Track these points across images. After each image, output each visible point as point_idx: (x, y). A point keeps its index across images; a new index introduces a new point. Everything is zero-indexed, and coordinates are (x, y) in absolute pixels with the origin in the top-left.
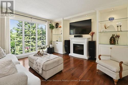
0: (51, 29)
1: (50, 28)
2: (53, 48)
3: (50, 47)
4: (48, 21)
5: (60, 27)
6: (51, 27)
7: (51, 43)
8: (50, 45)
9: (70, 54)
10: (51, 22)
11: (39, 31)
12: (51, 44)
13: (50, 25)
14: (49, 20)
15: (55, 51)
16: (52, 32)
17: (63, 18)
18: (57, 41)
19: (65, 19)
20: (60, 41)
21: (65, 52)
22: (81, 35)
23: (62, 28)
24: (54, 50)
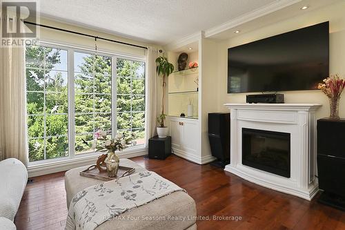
0: (161, 73)
1: (159, 69)
2: (169, 139)
3: (156, 136)
4: (151, 48)
5: (193, 67)
6: (163, 69)
7: (161, 121)
8: (159, 130)
9: (227, 168)
10: (161, 51)
11: (137, 86)
12: (162, 126)
13: (158, 60)
14: (153, 43)
15: (177, 151)
16: (165, 84)
17: (203, 33)
18: (183, 115)
19: (209, 34)
20: (192, 117)
21: (209, 158)
22: (278, 93)
23: (199, 69)
24: (170, 146)
